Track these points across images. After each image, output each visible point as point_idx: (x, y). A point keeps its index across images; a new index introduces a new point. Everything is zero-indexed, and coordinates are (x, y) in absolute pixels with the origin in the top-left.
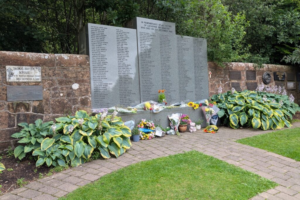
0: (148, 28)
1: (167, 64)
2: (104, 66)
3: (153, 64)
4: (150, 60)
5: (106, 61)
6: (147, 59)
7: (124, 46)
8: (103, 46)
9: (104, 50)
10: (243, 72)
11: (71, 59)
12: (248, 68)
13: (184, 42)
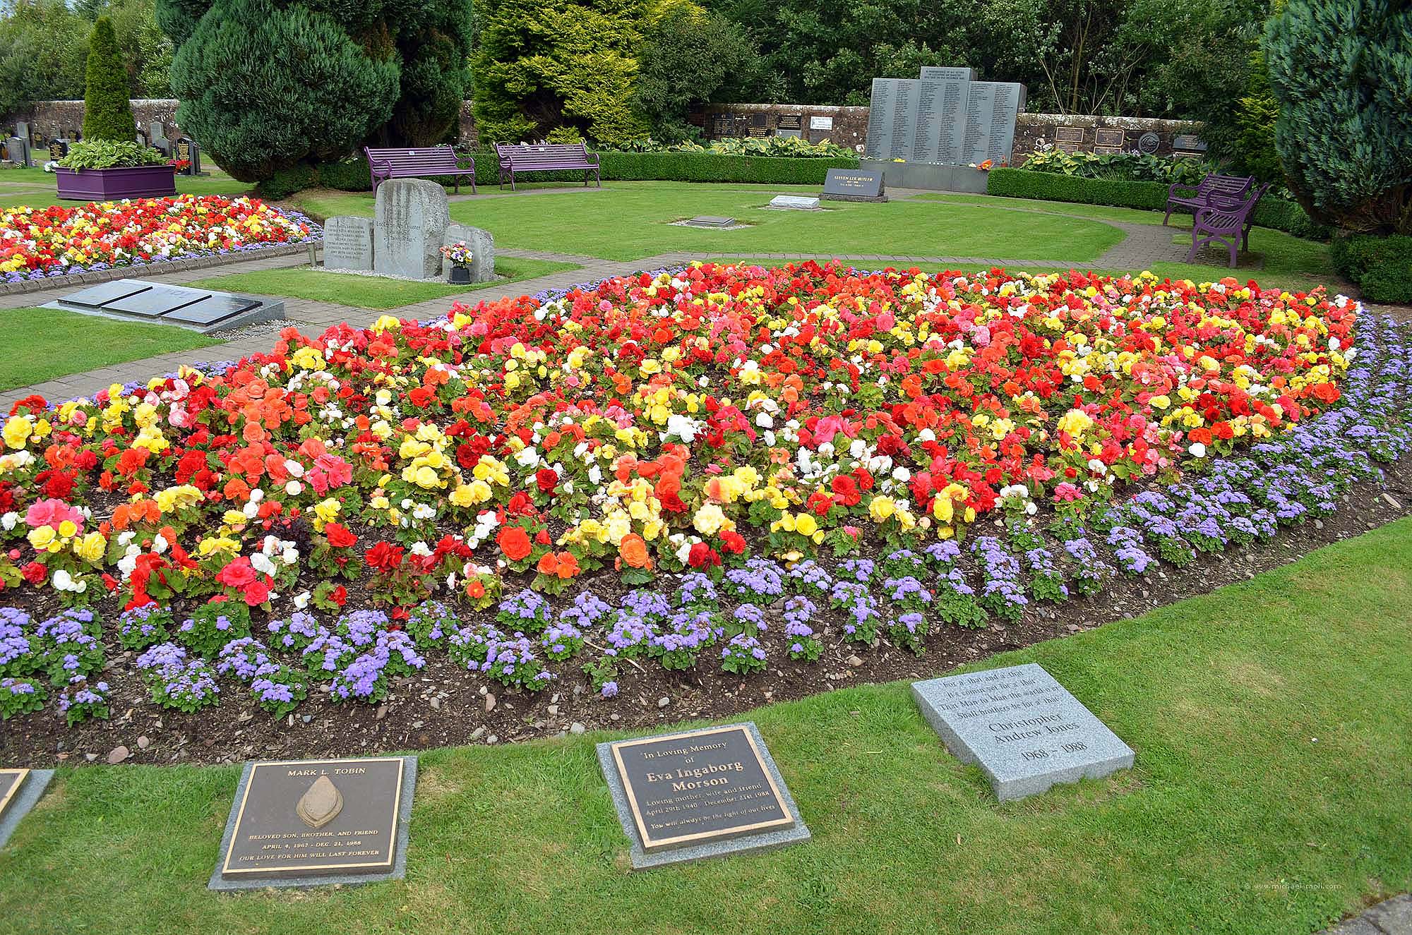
0: (933, 77)
1: (950, 115)
2: (881, 117)
4: (929, 111)
5: (883, 112)
6: (926, 111)
7: (904, 97)
8: (883, 99)
9: (884, 102)
10: (1089, 130)
11: (855, 111)
12: (1102, 124)
13: (982, 90)
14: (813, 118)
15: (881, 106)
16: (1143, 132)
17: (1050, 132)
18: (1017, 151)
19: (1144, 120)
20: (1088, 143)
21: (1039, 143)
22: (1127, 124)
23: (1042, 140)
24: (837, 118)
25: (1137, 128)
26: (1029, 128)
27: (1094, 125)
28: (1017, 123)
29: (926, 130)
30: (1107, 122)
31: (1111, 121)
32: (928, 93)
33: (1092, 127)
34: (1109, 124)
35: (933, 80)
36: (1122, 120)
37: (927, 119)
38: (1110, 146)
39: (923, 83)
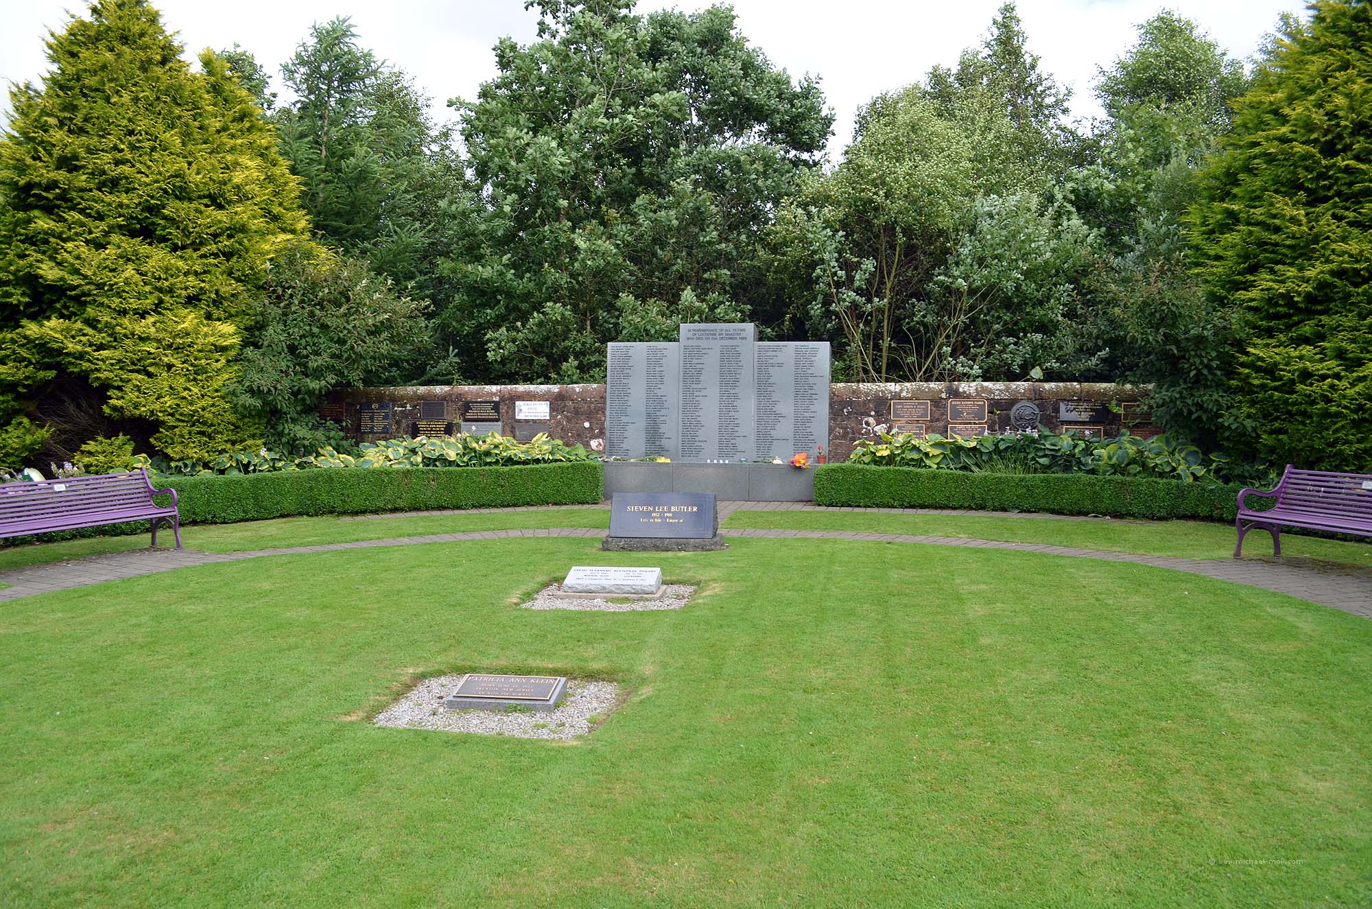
0: (699, 338)
1: (732, 391)
2: (626, 398)
3: (703, 393)
4: (699, 386)
5: (629, 391)
6: (694, 386)
7: (657, 369)
8: (626, 371)
9: (628, 376)
10: (937, 402)
11: (584, 391)
12: (955, 394)
13: (774, 353)
14: (517, 403)
15: (625, 381)
16: (1012, 402)
17: (882, 408)
18: (836, 438)
19: (1013, 385)
20: (938, 420)
21: (867, 424)
22: (991, 391)
23: (871, 420)
24: (556, 403)
25: (1006, 396)
26: (851, 403)
27: (944, 396)
28: (831, 398)
29: (697, 414)
30: (961, 390)
31: (966, 389)
32: (695, 361)
33: (941, 398)
34: (964, 392)
35: (699, 343)
36: (982, 387)
37: (697, 399)
38: (970, 423)
39: (686, 348)
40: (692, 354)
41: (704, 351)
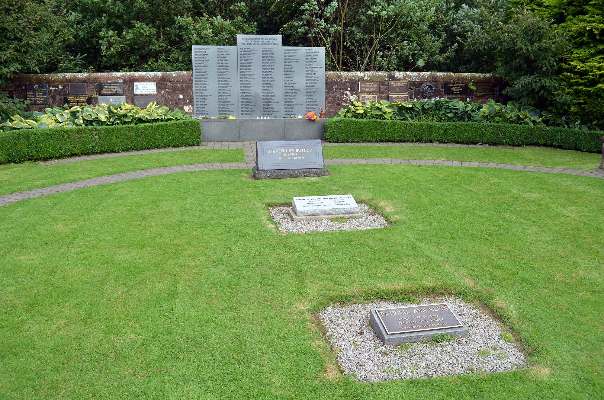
0: (249, 44)
1: (270, 76)
2: (205, 80)
3: (253, 77)
4: (250, 73)
5: (207, 76)
6: (247, 73)
7: (224, 62)
8: (204, 63)
9: (206, 66)
10: (383, 83)
11: (178, 76)
12: (392, 78)
13: (294, 54)
14: (135, 84)
15: (204, 70)
16: (421, 83)
17: (354, 85)
18: (329, 103)
19: (422, 73)
20: (383, 93)
21: (346, 95)
22: (411, 77)
23: (348, 93)
24: (161, 83)
25: (418, 79)
26: (337, 83)
27: (386, 79)
28: (326, 80)
29: (250, 89)
30: (396, 76)
31: (398, 75)
32: (247, 58)
33: (385, 80)
34: (397, 77)
35: (249, 46)
36: (406, 74)
37: (249, 80)
38: (400, 95)
39: (241, 49)
40: (246, 54)
41: (252, 52)
